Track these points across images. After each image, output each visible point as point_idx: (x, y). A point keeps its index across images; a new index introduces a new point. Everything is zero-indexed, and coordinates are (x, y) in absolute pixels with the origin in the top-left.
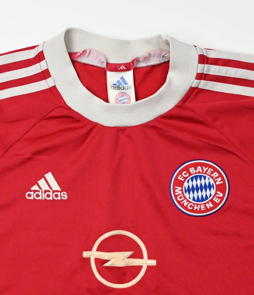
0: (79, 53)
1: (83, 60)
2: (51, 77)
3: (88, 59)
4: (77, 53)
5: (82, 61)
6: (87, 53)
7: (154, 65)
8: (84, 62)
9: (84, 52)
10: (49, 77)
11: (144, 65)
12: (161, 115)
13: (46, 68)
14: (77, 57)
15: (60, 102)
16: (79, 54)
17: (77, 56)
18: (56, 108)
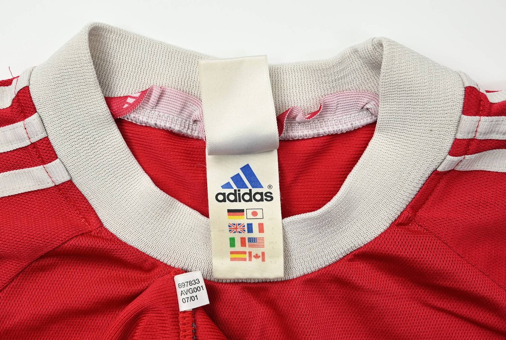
0: (131, 97)
1: (144, 116)
2: (57, 158)
3: (157, 113)
4: (126, 97)
5: (141, 118)
6: (152, 96)
7: (337, 134)
8: (146, 121)
9: (145, 94)
10: (53, 160)
11: (307, 133)
12: (355, 249)
13: (42, 136)
14: (127, 108)
15: (86, 221)
16: (130, 101)
17: (126, 106)
18: (76, 236)
